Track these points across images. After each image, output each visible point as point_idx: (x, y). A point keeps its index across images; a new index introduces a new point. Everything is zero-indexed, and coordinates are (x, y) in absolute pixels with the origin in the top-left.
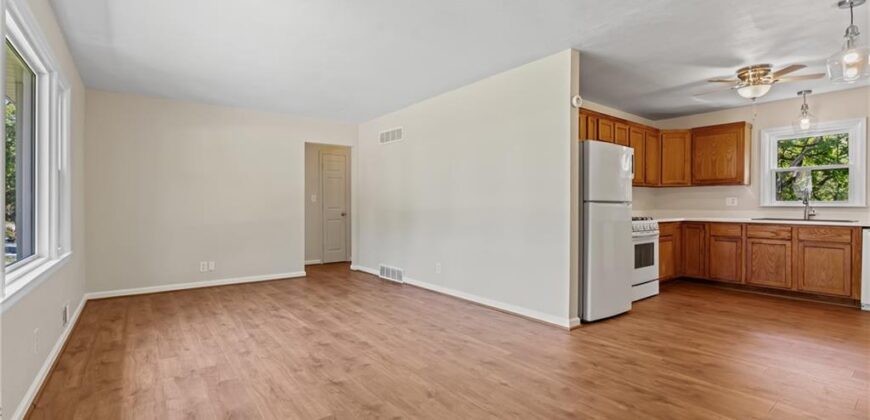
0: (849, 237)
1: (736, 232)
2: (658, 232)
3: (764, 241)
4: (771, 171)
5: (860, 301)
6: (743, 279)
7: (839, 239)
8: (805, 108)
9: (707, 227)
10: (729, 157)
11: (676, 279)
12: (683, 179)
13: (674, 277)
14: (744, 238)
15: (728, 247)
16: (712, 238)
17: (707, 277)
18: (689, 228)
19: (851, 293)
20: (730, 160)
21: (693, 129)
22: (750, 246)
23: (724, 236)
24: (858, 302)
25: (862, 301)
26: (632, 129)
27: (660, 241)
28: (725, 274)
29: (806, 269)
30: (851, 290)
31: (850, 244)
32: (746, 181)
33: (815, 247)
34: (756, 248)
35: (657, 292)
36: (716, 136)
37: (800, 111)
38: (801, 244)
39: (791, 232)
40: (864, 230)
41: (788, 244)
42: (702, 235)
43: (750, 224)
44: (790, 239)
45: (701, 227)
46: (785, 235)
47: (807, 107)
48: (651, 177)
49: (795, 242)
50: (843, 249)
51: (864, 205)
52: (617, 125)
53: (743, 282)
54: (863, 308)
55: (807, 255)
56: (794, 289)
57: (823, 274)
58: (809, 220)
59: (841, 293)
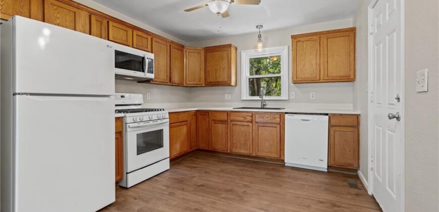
0: (279, 119)
1: (224, 117)
2: (168, 120)
3: (239, 123)
4: (247, 77)
5: (284, 160)
6: (229, 150)
7: (274, 121)
8: (260, 36)
9: (210, 114)
10: (224, 66)
11: (192, 152)
12: (200, 82)
13: (189, 151)
14: (229, 121)
15: (221, 128)
16: (213, 121)
17: (210, 149)
18: (200, 114)
19: (280, 156)
20: (224, 69)
21: (206, 48)
22: (232, 126)
23: (219, 121)
24: (283, 161)
25: (285, 161)
26: (154, 39)
27: (170, 127)
28: (219, 147)
29: (259, 141)
30: (280, 155)
31: (279, 124)
32: (233, 83)
33: (263, 126)
34: (235, 128)
35: (168, 167)
36: (217, 53)
37: (257, 39)
38: (257, 124)
39: (252, 116)
40: (286, 115)
41: (251, 124)
42: (208, 119)
43: (232, 112)
44: (251, 122)
45: (207, 114)
46: (249, 119)
47: (261, 36)
48: (176, 79)
49: (254, 122)
50: (276, 127)
51: (287, 99)
52: (135, 32)
53: (229, 152)
54: (286, 165)
55: (260, 132)
56: (254, 155)
57: (267, 144)
58: (263, 108)
59: (275, 156)
